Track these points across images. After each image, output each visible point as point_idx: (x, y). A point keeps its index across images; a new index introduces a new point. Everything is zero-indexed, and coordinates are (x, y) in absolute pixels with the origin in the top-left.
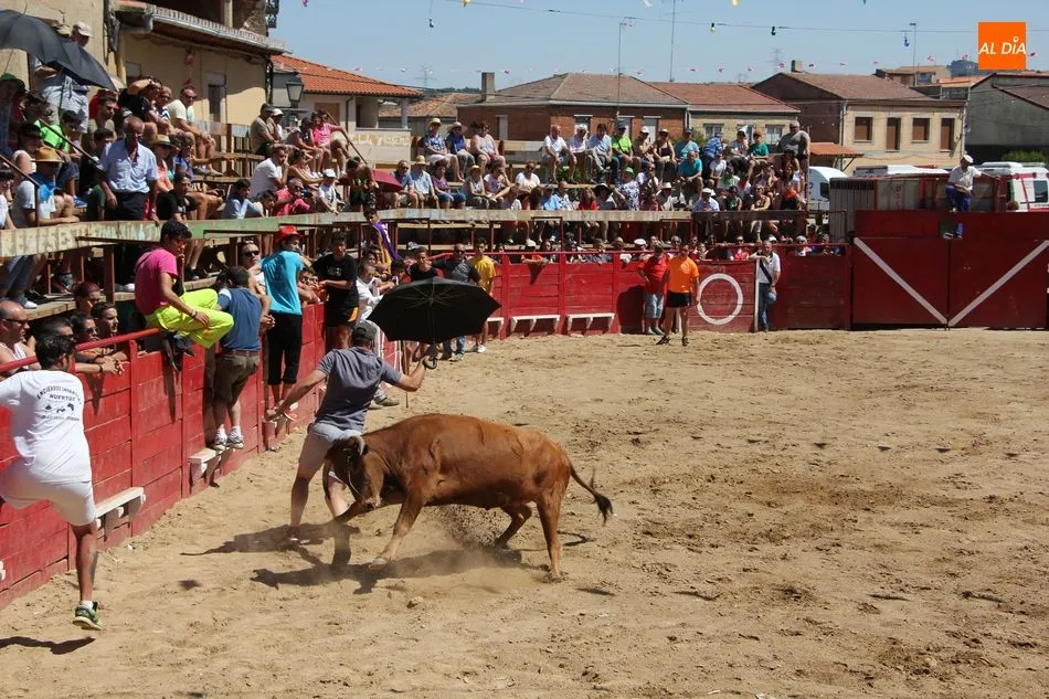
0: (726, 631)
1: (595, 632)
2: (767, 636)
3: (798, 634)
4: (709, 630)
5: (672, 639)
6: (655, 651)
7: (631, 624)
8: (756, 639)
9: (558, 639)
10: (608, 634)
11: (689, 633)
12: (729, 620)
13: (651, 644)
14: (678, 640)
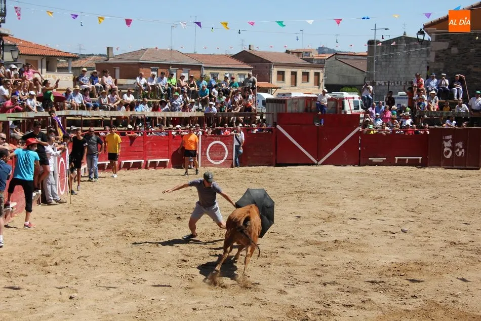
0: (219, 305)
1: (159, 308)
2: (237, 306)
3: (251, 305)
4: (211, 304)
5: (194, 309)
6: (186, 315)
7: (175, 303)
8: (232, 307)
9: (141, 311)
10: (165, 308)
11: (203, 306)
12: (220, 299)
13: (184, 312)
14: (197, 309)
